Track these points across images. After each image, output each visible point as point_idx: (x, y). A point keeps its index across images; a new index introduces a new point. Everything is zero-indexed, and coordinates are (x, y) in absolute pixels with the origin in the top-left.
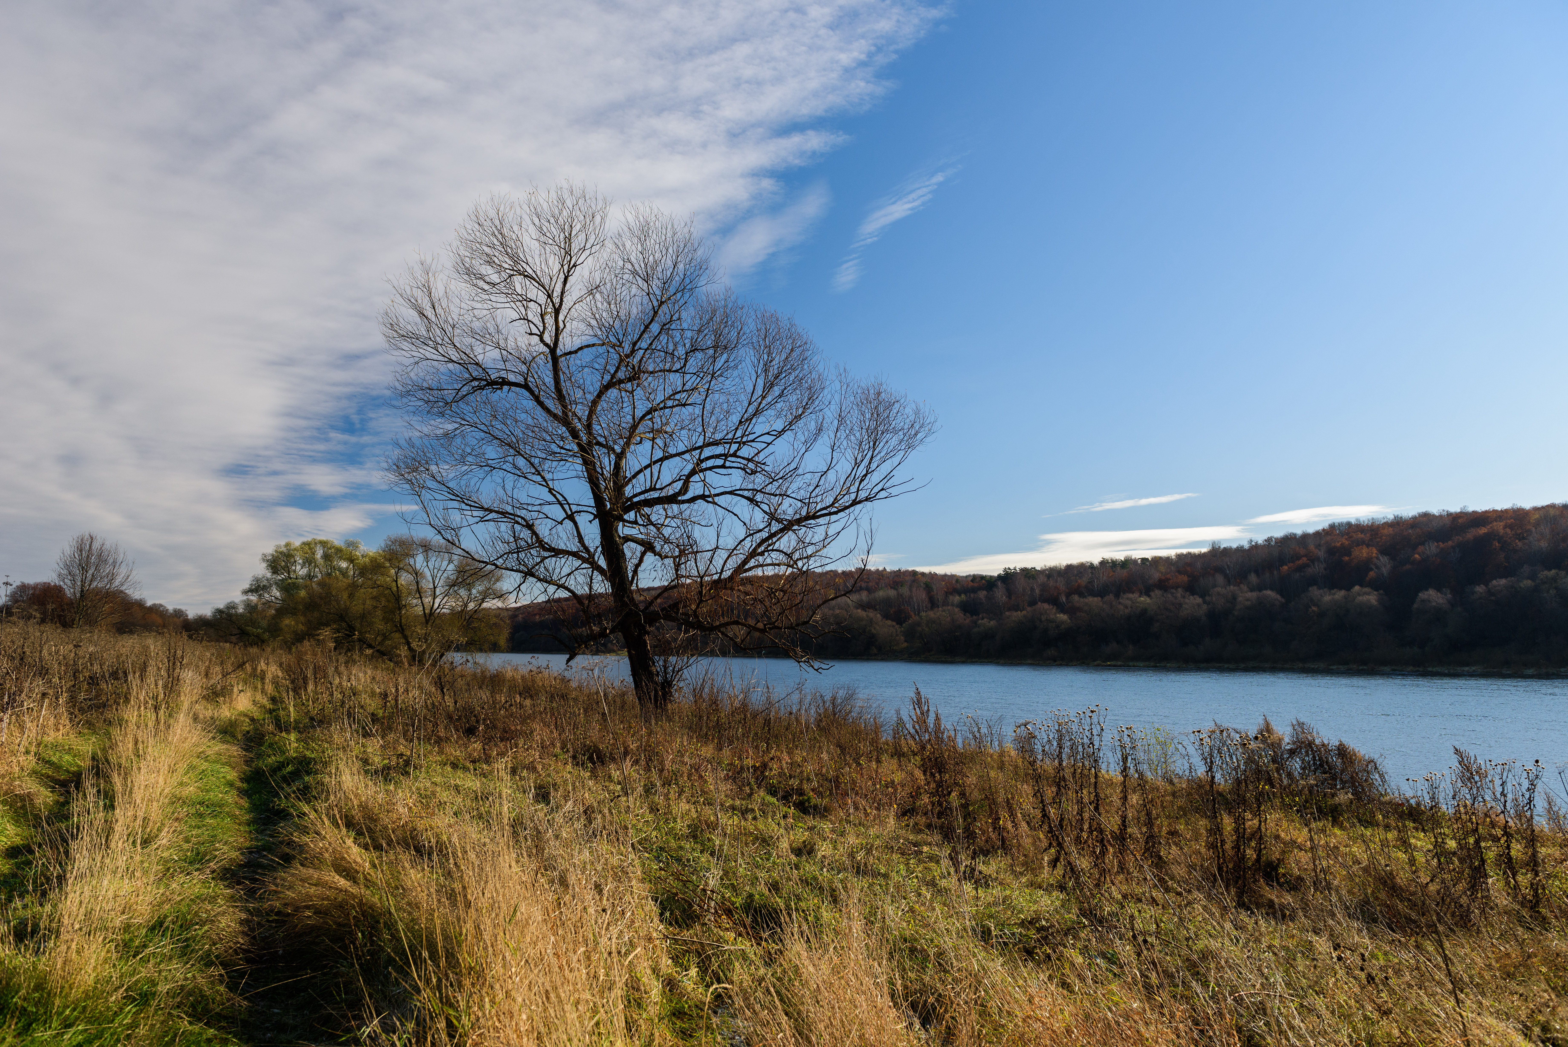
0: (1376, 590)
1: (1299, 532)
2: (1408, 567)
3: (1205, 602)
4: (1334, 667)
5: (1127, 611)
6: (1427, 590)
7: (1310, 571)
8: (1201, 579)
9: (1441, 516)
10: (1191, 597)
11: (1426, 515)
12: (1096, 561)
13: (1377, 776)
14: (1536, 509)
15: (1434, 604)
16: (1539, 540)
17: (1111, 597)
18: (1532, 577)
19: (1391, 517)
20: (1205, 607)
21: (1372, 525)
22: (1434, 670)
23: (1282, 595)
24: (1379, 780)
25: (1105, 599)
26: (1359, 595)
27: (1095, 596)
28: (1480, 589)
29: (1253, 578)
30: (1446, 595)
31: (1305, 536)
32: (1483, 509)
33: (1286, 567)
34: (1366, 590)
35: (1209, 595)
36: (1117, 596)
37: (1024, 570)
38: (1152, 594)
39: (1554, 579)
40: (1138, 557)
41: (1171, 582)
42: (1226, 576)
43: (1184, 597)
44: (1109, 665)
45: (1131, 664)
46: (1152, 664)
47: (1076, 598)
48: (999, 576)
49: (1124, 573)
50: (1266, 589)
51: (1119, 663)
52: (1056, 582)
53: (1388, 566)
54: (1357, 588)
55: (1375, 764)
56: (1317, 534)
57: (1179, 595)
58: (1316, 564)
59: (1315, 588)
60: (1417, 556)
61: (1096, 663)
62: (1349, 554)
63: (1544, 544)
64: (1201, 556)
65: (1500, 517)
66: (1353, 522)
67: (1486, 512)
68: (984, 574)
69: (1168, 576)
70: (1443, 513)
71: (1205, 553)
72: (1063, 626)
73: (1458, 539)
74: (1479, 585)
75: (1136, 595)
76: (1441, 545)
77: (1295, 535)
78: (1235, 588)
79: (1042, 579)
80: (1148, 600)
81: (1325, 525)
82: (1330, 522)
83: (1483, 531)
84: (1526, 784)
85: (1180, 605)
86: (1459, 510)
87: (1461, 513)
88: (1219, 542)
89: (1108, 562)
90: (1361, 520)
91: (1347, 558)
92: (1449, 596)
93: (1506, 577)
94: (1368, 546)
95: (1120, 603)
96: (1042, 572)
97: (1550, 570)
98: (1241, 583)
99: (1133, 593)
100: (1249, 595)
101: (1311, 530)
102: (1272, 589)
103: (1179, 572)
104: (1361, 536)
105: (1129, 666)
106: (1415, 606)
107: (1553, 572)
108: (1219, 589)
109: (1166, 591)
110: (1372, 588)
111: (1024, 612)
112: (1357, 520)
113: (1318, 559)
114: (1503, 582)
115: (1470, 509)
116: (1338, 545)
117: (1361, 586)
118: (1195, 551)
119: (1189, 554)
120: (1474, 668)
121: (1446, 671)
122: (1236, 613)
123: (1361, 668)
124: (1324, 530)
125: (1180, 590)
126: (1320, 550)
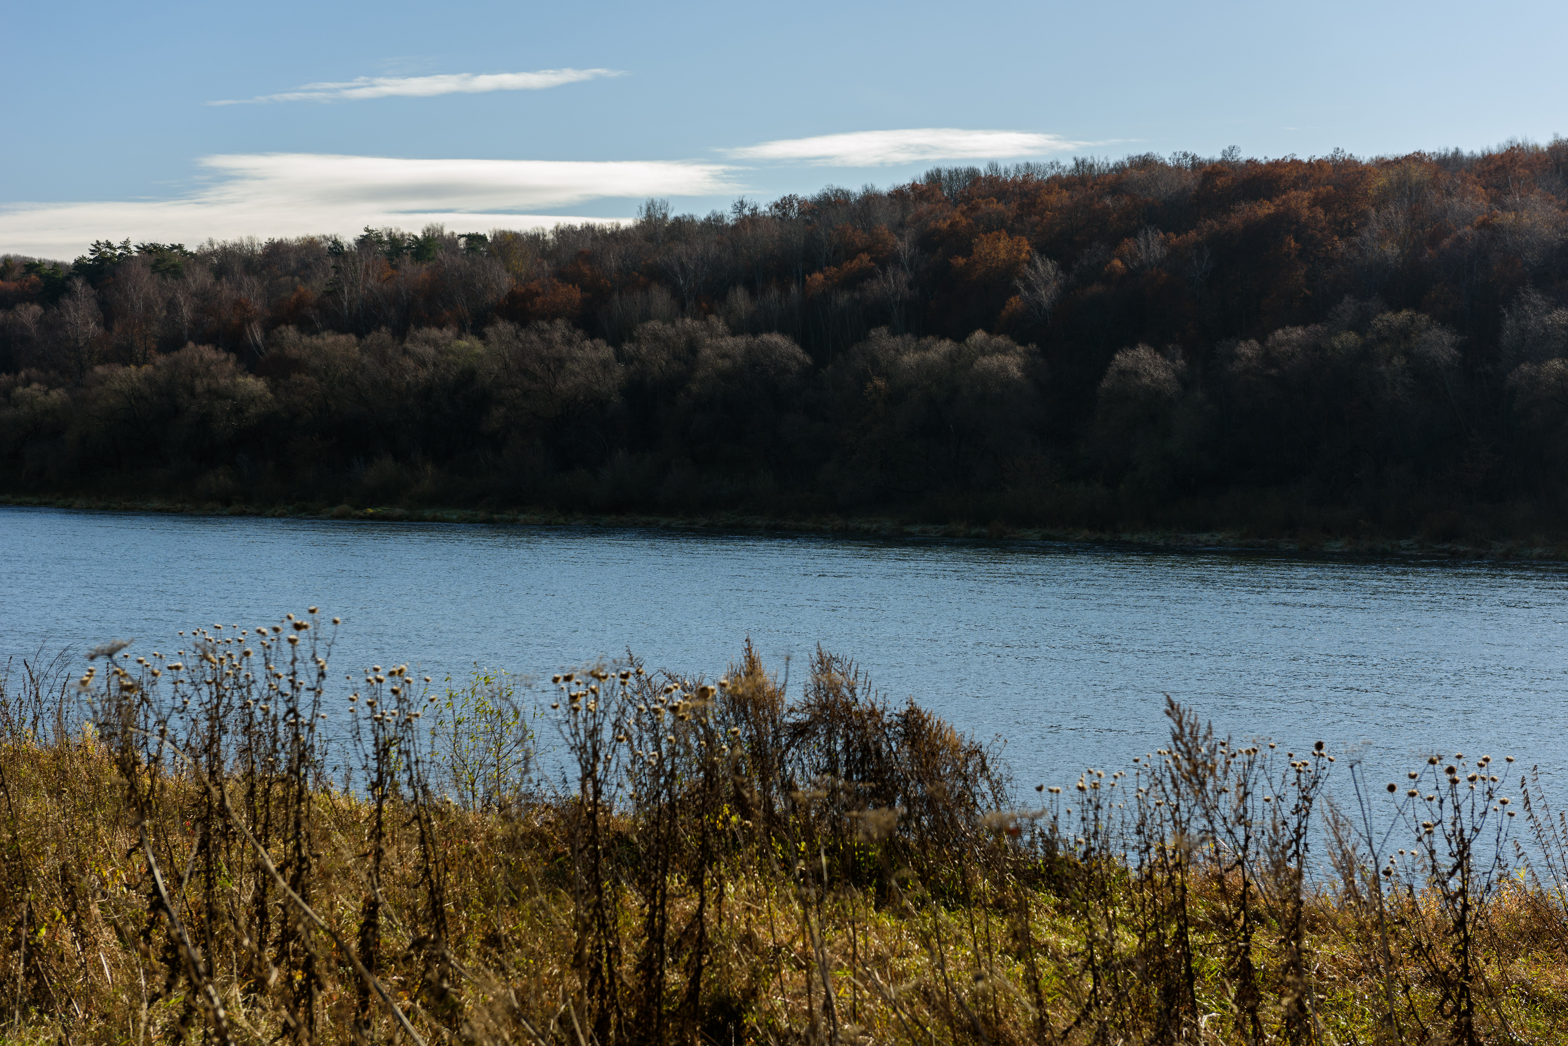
0: (1022, 343)
1: (856, 188)
2: (1096, 288)
3: (620, 357)
4: (916, 529)
5: (423, 374)
6: (1133, 346)
7: (875, 288)
8: (616, 296)
9: (1178, 168)
10: (588, 343)
11: (1146, 163)
12: (349, 236)
13: (985, 786)
14: (1382, 164)
15: (1146, 381)
16: (1381, 239)
17: (384, 334)
18: (1360, 325)
19: (1068, 163)
20: (619, 370)
21: (1025, 182)
22: (1135, 538)
23: (806, 347)
24: (990, 798)
25: (369, 339)
26: (983, 352)
27: (340, 330)
28: (1248, 349)
29: (740, 299)
30: (1173, 360)
31: (870, 199)
32: (1271, 158)
33: (818, 277)
34: (1001, 340)
35: (632, 340)
36: (400, 333)
37: (151, 251)
38: (489, 331)
39: (1404, 333)
40: (458, 232)
41: (538, 300)
42: (676, 292)
43: (569, 342)
44: (372, 517)
45: (428, 513)
46: (482, 514)
47: (290, 333)
48: (80, 265)
49: (421, 272)
50: (770, 331)
51: (398, 511)
52: (240, 287)
53: (1054, 285)
54: (979, 335)
55: (983, 760)
56: (898, 195)
57: (557, 336)
58: (890, 271)
59: (884, 330)
60: (1117, 263)
61: (336, 510)
62: (967, 250)
63: (1391, 249)
64: (618, 236)
65: (1305, 179)
66: (983, 169)
67: (1277, 164)
68: (37, 256)
69: (534, 286)
70: (1183, 162)
71: (627, 230)
72: (252, 410)
73: (1210, 225)
74: (1246, 339)
75: (449, 333)
76: (1174, 239)
77: (846, 195)
78: (696, 324)
79: (201, 278)
80: (478, 347)
81: (919, 175)
82: (930, 168)
83: (1265, 209)
84: (1292, 798)
85: (560, 362)
86: (1218, 157)
87: (1222, 162)
88: (665, 203)
89: (380, 242)
90: (1002, 166)
91: (961, 261)
92: (1181, 363)
93: (1305, 325)
94: (1011, 232)
95: (406, 352)
96: (200, 259)
97: (1398, 310)
98: (711, 311)
99: (440, 327)
100: (728, 343)
101: (884, 186)
102: (783, 331)
103: (562, 275)
104: (997, 206)
105: (421, 519)
106: (1105, 384)
107: (1405, 314)
108: (655, 325)
109: (524, 324)
110: (1013, 338)
111: (147, 369)
112: (993, 166)
113: (895, 258)
114: (1298, 333)
115: (1244, 155)
116: (944, 225)
117: (990, 330)
118: (604, 222)
119: (590, 229)
120: (1220, 537)
121: (1161, 543)
122: (694, 388)
123: (975, 531)
124: (914, 186)
125: (559, 323)
126: (901, 237)
